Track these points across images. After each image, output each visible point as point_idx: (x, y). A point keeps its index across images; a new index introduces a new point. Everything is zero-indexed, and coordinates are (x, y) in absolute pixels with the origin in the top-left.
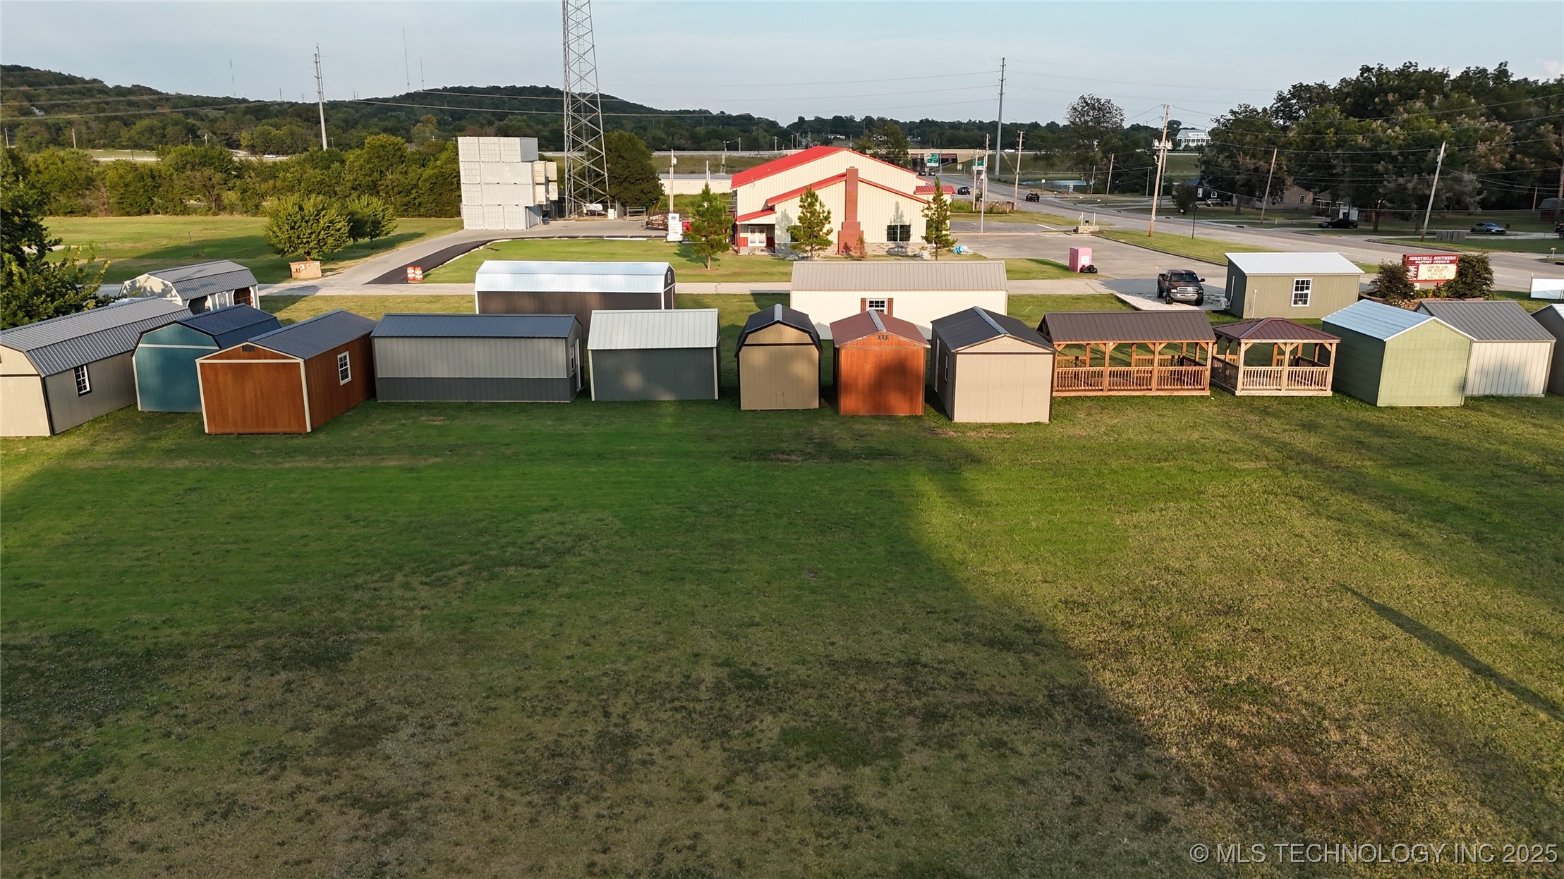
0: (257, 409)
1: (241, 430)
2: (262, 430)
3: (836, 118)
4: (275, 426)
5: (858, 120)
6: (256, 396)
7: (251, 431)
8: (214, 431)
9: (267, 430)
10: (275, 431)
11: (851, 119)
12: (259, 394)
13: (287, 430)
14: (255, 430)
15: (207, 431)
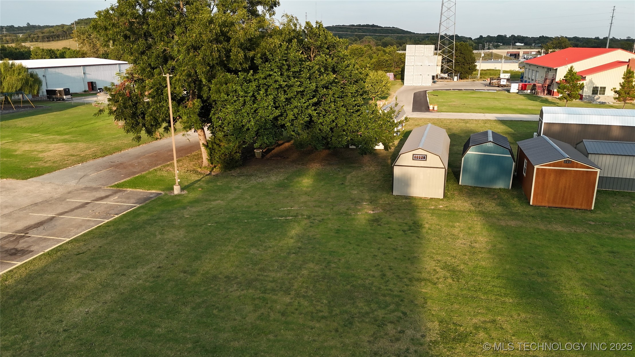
0: (564, 194)
1: (551, 205)
2: (564, 206)
3: (499, 36)
4: (572, 204)
5: (508, 36)
6: (565, 188)
7: (557, 206)
8: (535, 204)
9: (567, 206)
10: (572, 207)
11: (505, 36)
12: (567, 187)
13: (579, 207)
14: (560, 206)
15: (531, 203)
